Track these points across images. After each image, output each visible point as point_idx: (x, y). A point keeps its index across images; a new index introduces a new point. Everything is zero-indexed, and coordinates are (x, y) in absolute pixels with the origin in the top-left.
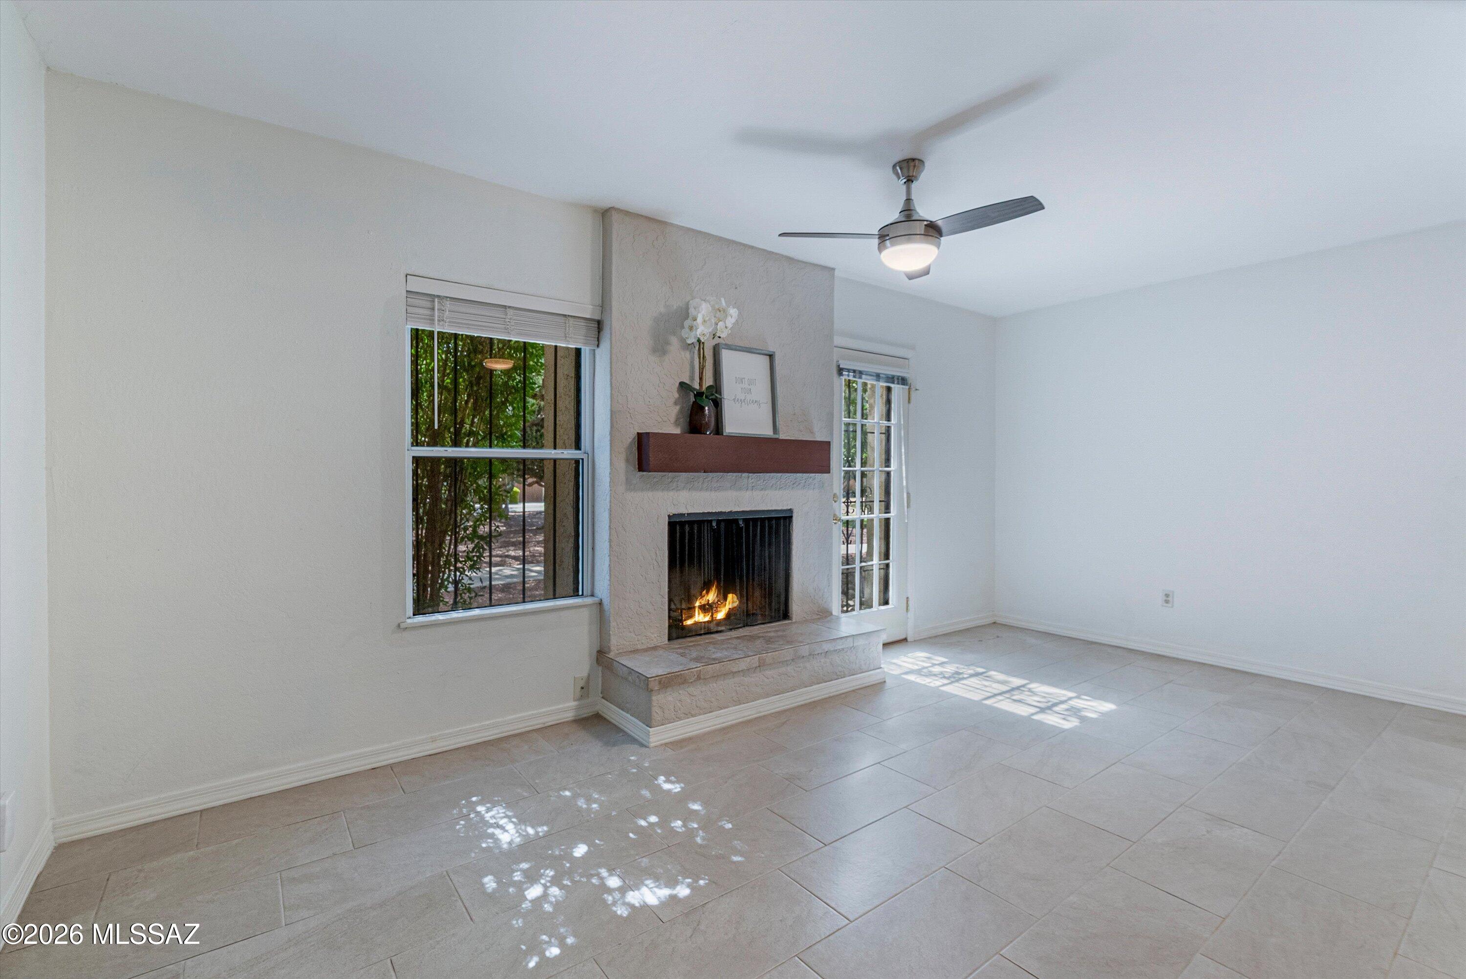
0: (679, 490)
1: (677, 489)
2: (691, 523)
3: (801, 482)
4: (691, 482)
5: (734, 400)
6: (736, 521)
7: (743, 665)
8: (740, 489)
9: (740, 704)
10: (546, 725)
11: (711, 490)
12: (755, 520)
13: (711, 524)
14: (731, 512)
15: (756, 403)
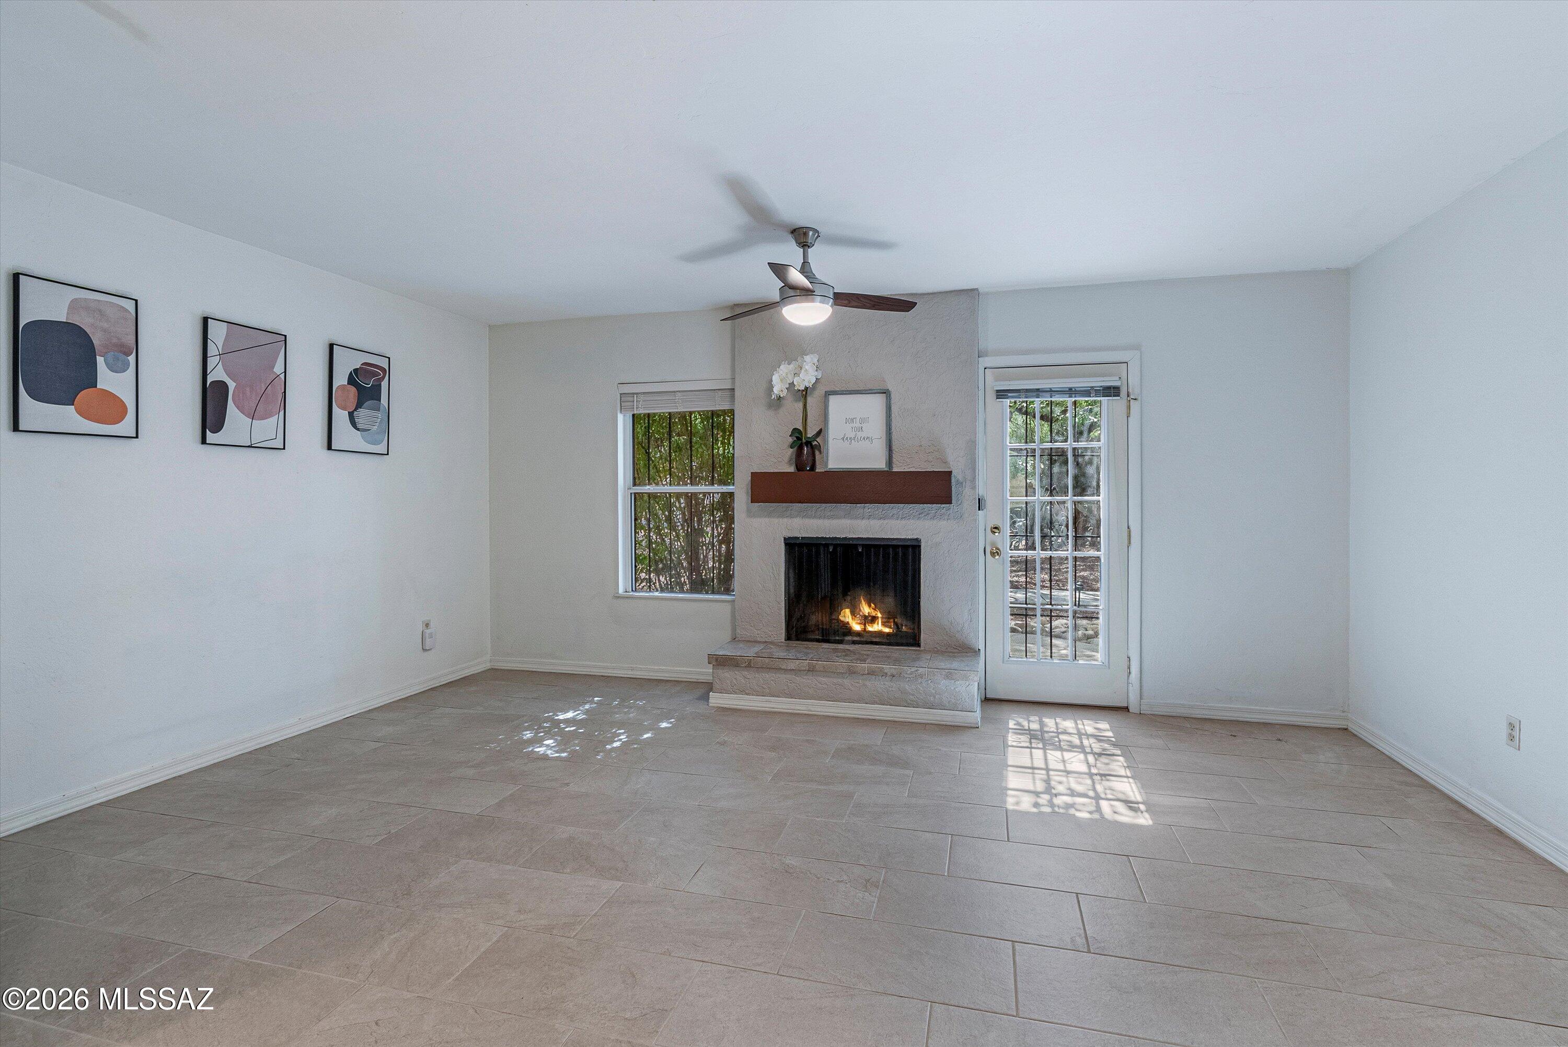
0: (793, 517)
1: (791, 516)
2: (807, 545)
3: (930, 512)
4: (804, 511)
5: (843, 439)
6: (856, 546)
7: (792, 665)
8: (856, 518)
9: (792, 698)
10: (698, 681)
11: (824, 518)
12: (877, 547)
13: (828, 547)
14: (846, 538)
15: (868, 440)
